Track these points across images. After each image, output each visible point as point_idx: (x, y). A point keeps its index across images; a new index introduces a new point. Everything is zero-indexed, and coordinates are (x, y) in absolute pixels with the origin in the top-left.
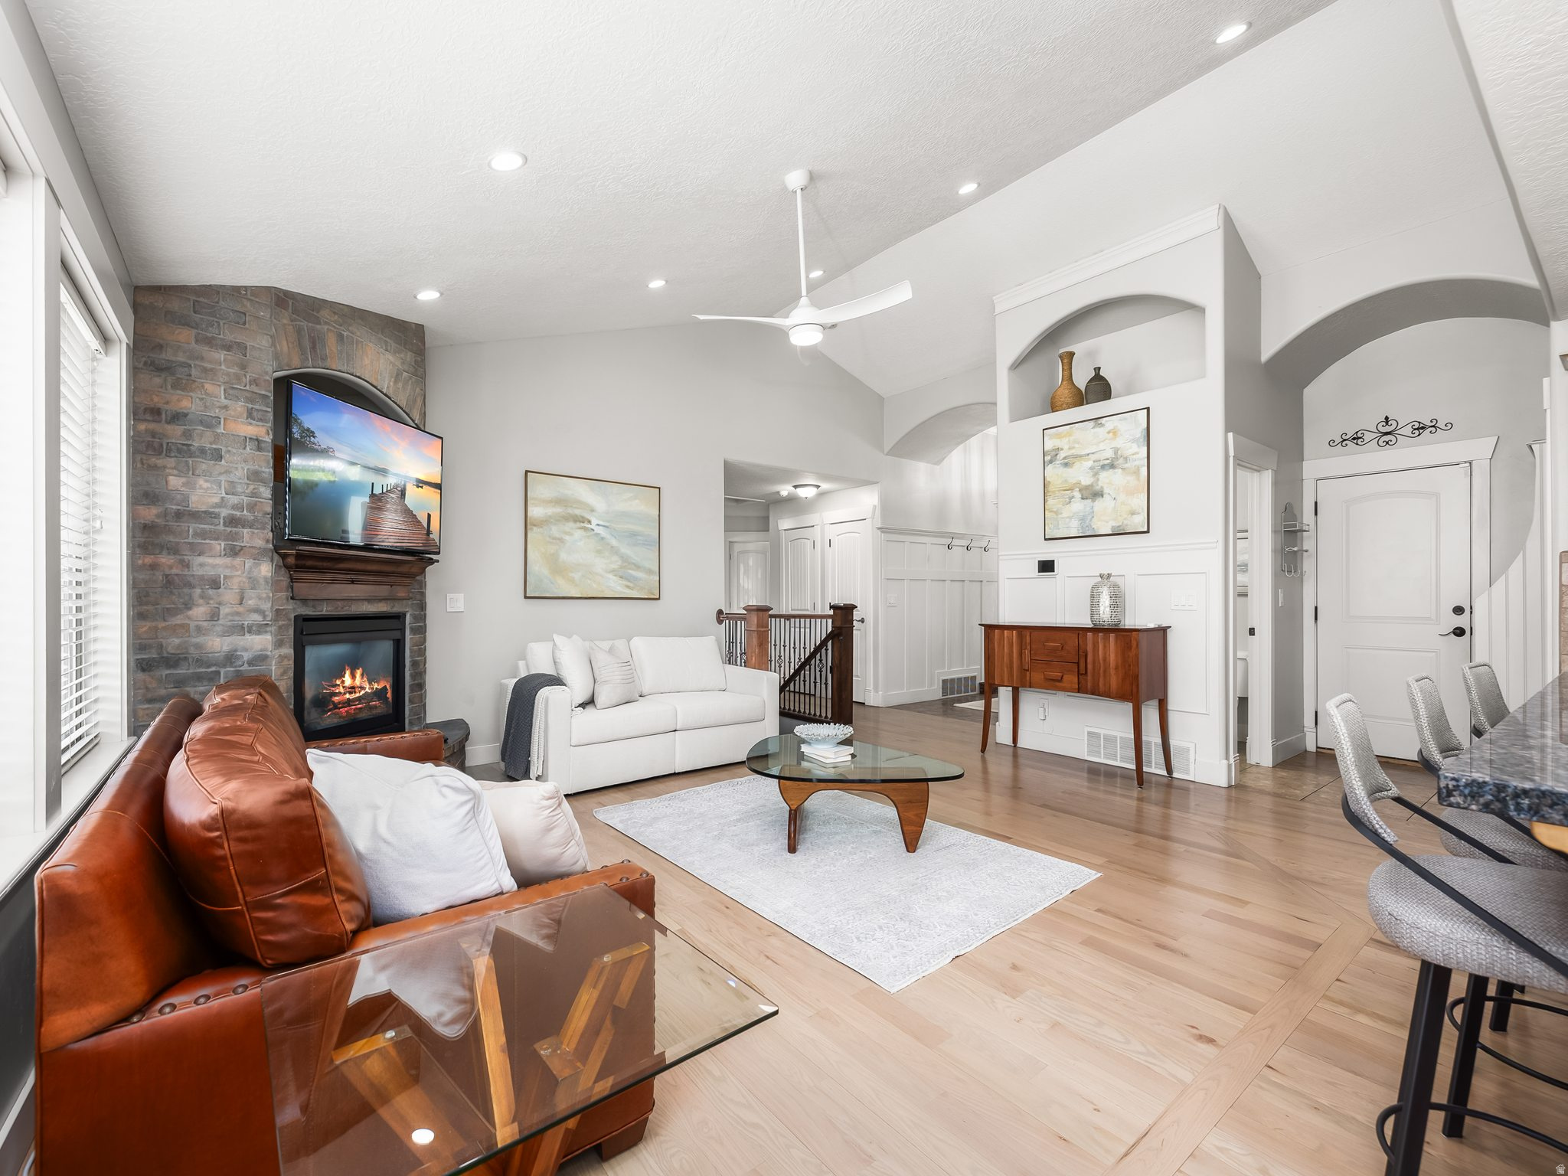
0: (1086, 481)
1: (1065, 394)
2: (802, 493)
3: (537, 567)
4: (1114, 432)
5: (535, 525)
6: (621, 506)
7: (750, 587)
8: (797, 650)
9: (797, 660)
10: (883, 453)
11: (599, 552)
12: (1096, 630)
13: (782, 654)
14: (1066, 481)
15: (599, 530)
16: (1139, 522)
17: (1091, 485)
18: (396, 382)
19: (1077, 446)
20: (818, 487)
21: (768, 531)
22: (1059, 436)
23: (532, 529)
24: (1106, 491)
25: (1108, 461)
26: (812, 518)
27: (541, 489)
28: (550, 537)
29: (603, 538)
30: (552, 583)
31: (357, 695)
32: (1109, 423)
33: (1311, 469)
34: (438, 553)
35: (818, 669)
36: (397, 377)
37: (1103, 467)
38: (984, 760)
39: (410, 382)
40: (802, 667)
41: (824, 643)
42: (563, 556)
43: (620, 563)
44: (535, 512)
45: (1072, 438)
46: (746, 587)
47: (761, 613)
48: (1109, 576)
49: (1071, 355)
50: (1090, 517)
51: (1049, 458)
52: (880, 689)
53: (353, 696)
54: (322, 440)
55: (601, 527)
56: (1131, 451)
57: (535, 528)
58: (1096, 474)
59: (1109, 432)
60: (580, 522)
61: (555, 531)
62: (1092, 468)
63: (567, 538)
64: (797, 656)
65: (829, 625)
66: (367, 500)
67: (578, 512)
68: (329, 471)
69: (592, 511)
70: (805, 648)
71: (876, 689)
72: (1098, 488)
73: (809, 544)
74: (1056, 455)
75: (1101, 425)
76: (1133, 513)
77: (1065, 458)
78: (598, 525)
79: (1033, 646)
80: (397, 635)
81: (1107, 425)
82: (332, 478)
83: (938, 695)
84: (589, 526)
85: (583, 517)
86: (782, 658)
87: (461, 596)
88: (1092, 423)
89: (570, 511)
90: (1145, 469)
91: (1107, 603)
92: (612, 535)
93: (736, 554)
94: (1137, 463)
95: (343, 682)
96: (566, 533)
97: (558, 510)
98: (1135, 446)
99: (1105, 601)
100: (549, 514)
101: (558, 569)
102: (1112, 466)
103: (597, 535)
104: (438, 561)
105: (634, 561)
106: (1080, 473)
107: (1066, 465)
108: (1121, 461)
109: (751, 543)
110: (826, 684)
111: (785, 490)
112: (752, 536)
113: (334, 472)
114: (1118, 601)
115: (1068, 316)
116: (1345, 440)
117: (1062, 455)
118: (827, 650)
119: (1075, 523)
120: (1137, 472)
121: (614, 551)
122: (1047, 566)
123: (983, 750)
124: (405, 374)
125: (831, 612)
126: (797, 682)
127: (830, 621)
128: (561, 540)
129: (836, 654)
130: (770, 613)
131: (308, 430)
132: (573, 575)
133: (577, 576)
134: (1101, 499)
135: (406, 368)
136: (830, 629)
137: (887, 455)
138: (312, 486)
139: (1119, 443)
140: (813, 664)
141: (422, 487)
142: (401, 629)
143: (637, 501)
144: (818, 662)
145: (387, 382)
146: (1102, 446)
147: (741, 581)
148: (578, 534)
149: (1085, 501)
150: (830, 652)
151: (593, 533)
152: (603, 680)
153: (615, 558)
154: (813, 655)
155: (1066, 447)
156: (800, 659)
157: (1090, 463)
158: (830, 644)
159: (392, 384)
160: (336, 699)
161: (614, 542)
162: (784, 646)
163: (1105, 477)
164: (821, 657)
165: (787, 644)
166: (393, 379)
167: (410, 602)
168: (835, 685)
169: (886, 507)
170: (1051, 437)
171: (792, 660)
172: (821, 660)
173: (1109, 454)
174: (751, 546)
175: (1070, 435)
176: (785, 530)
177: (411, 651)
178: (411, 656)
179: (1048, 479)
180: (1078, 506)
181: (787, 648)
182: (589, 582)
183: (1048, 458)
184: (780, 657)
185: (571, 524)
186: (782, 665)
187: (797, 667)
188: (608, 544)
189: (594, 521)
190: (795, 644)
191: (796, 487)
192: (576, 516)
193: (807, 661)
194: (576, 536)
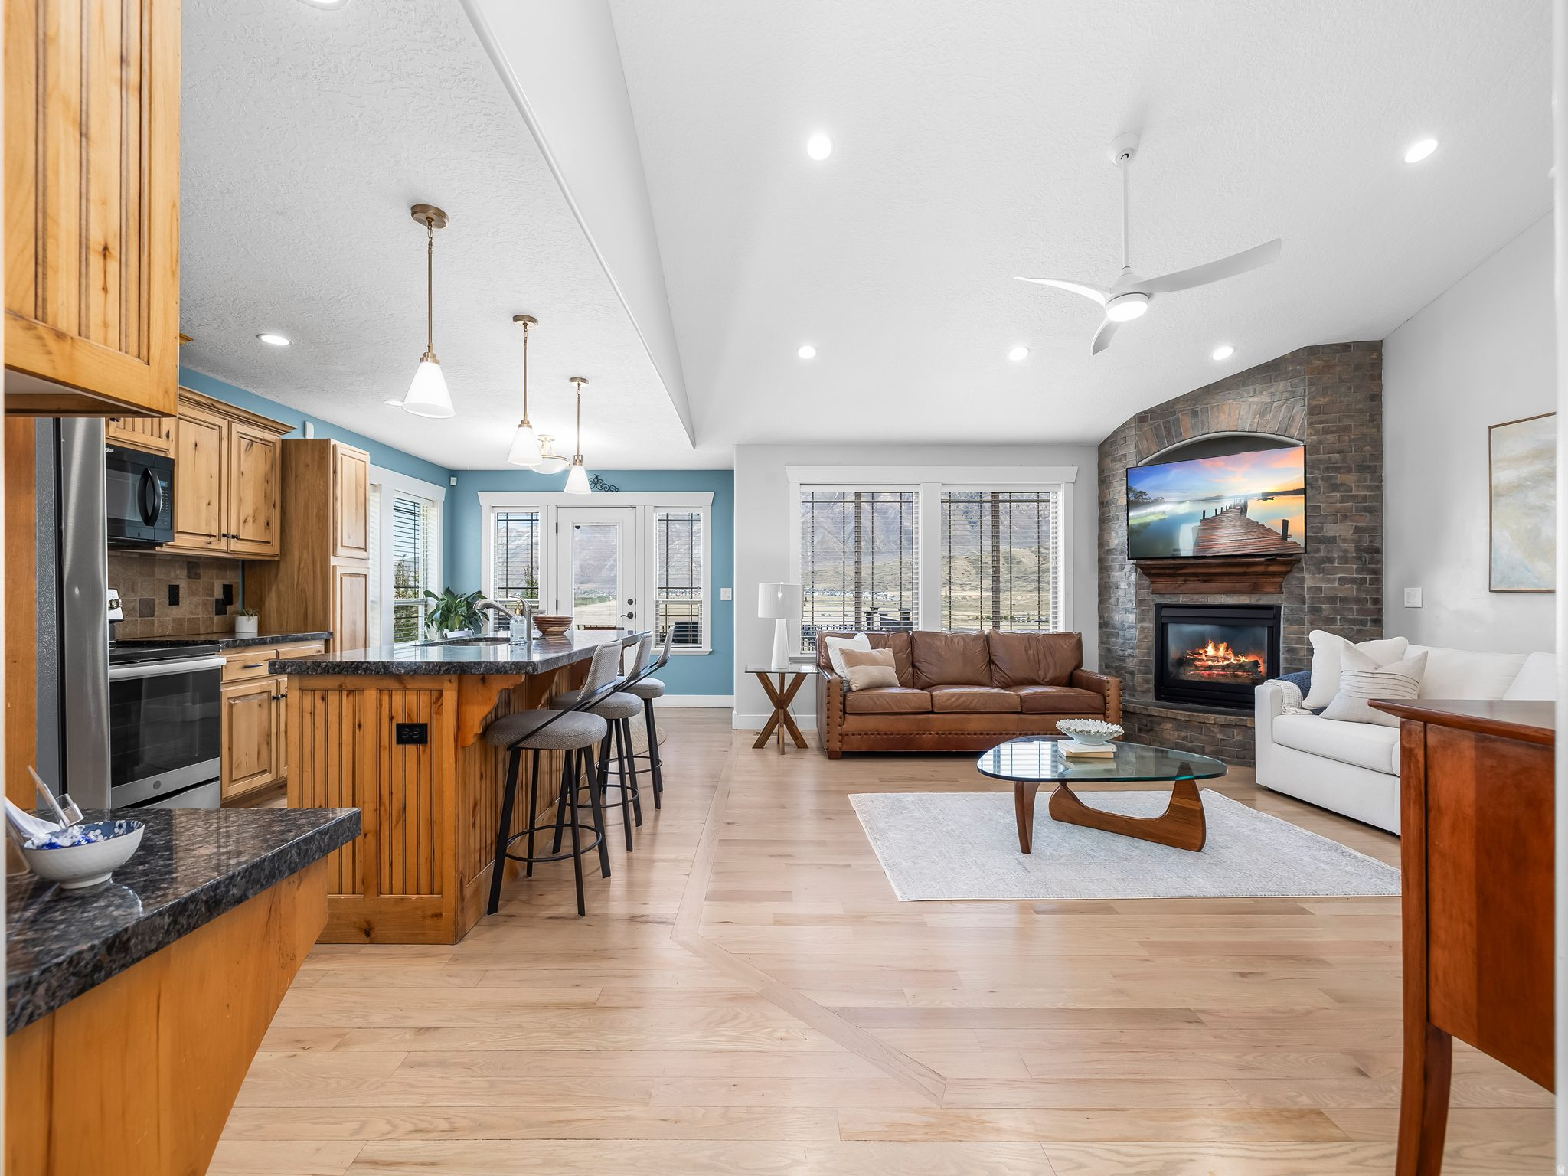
3: (1505, 550)
5: (1501, 495)
23: (1497, 501)
27: (1509, 445)
28: (1525, 507)
30: (1529, 570)
31: (1221, 664)
39: (1284, 407)
44: (1500, 478)
53: (1215, 664)
54: (1152, 495)
57: (1502, 499)
61: (1533, 497)
66: (1199, 524)
68: (1159, 513)
82: (1162, 517)
87: (1418, 591)
95: (1206, 652)
97: (1538, 466)
100: (1523, 475)
113: (1164, 513)
128: (1544, 509)
131: (1141, 492)
138: (1146, 526)
141: (1272, 499)
160: (1198, 663)
167: (1283, 596)
177: (1286, 638)
178: (1286, 643)
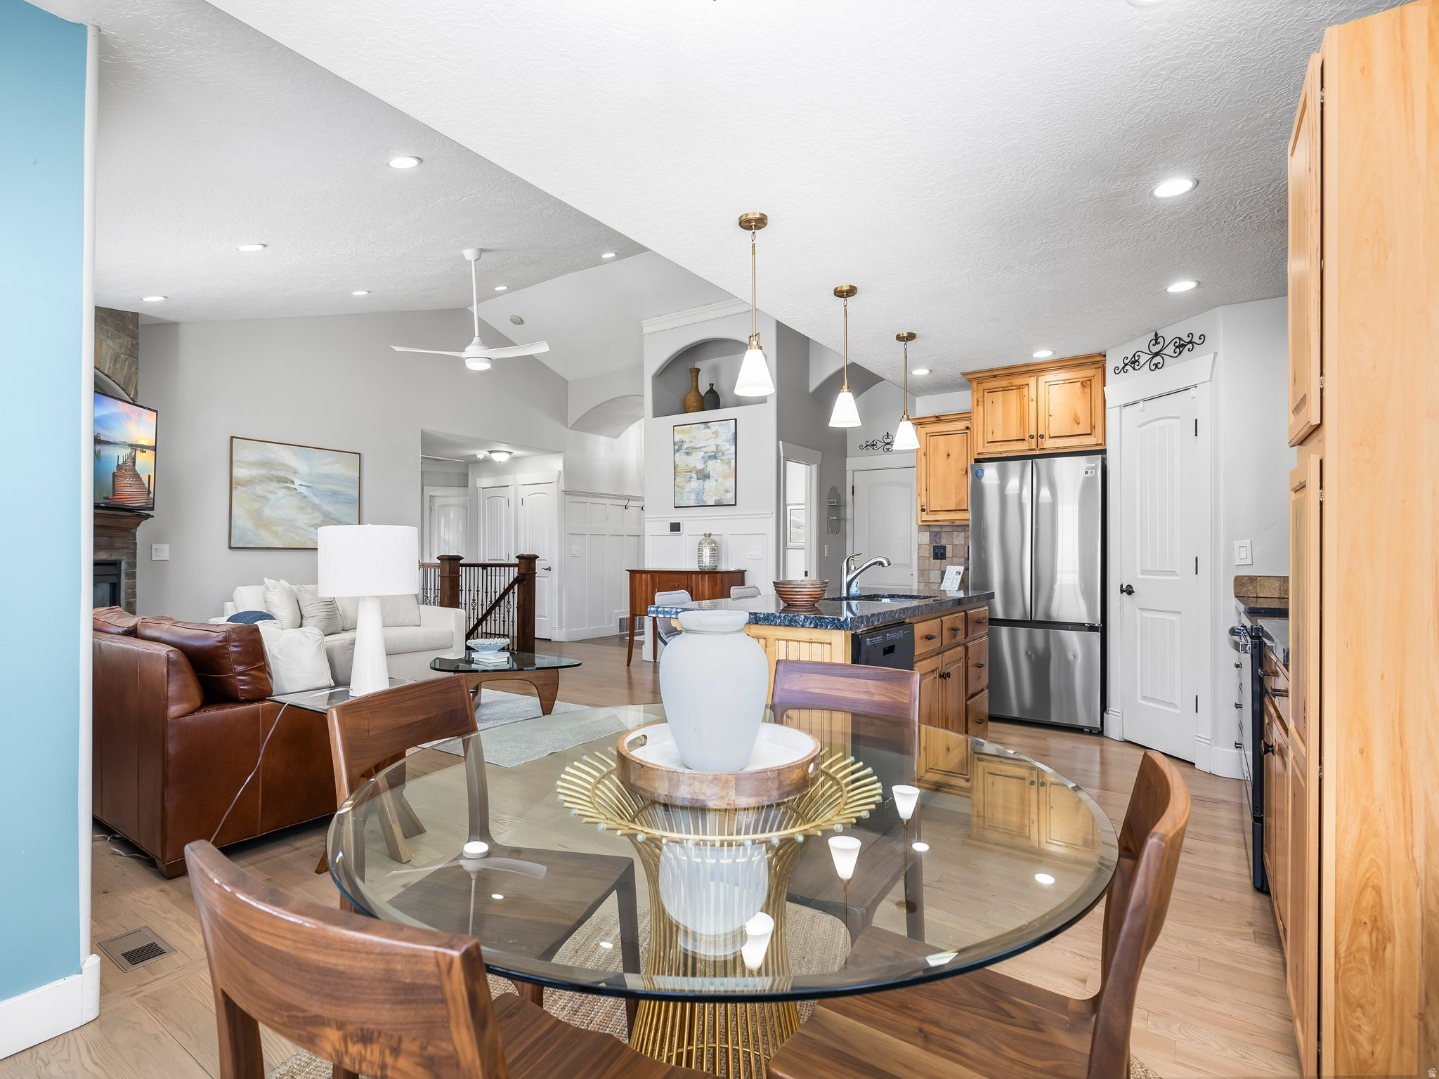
0: (700, 466)
1: (692, 400)
2: (497, 457)
3: (241, 520)
4: (716, 433)
5: (240, 485)
6: (324, 469)
7: (451, 539)
8: (489, 594)
9: (489, 603)
10: (567, 427)
11: (302, 509)
12: (702, 573)
13: (476, 598)
14: (687, 465)
15: (301, 489)
16: (729, 497)
17: (703, 470)
18: (115, 364)
19: (694, 440)
20: (510, 453)
21: (467, 487)
22: (683, 432)
23: (237, 488)
24: (711, 474)
25: (712, 454)
26: (507, 479)
27: (244, 453)
28: (254, 495)
29: (305, 497)
30: (256, 536)
32: (714, 426)
33: (851, 463)
34: (152, 509)
35: (506, 610)
36: (116, 359)
37: (710, 457)
38: (629, 672)
39: (127, 363)
40: (493, 608)
41: (511, 586)
42: (267, 512)
43: (321, 518)
44: (239, 472)
45: (691, 434)
46: (447, 538)
47: (452, 562)
48: (710, 535)
49: (698, 371)
50: (702, 493)
51: (678, 447)
52: (564, 626)
55: (302, 487)
56: (725, 448)
57: (239, 487)
58: (705, 462)
59: (713, 433)
60: (284, 482)
61: (259, 489)
62: (703, 458)
63: (271, 496)
64: (489, 599)
65: (514, 572)
67: (282, 474)
69: (296, 472)
70: (495, 592)
71: (560, 627)
72: (707, 472)
73: (504, 501)
74: (682, 446)
75: (709, 428)
76: (727, 491)
77: (687, 449)
78: (301, 485)
79: (661, 585)
80: (114, 580)
81: (712, 427)
83: (616, 632)
84: (292, 486)
85: (286, 478)
86: (476, 601)
87: (166, 547)
88: (703, 425)
89: (274, 472)
90: (734, 461)
91: (708, 554)
92: (314, 494)
93: (436, 507)
94: (729, 456)
96: (270, 492)
97: (262, 471)
98: (728, 444)
99: (707, 552)
100: (253, 475)
101: (260, 521)
102: (715, 457)
103: (300, 494)
104: (153, 516)
105: (334, 517)
106: (696, 461)
107: (688, 454)
108: (720, 454)
109: (448, 496)
110: (513, 622)
111: (481, 454)
112: (454, 491)
114: (715, 552)
115: (689, 346)
116: (868, 446)
117: (685, 446)
118: (513, 593)
119: (693, 496)
120: (729, 463)
121: (316, 507)
122: (675, 527)
123: (628, 664)
124: (123, 356)
125: (517, 561)
126: (489, 622)
127: (516, 569)
128: (265, 498)
129: (521, 596)
130: (461, 562)
132: (276, 528)
133: (280, 529)
134: (708, 480)
135: (123, 350)
136: (516, 575)
137: (571, 429)
139: (719, 441)
140: (503, 606)
141: (145, 452)
142: (116, 575)
143: (338, 465)
144: (506, 603)
145: (108, 364)
146: (709, 443)
147: (442, 533)
148: (282, 493)
149: (699, 481)
150: (516, 595)
151: (296, 492)
152: (309, 616)
153: (317, 514)
154: (502, 597)
155: (687, 441)
156: (491, 602)
157: (702, 454)
158: (516, 587)
159: (112, 365)
161: (316, 500)
162: (478, 591)
163: (711, 463)
164: (509, 599)
165: (480, 589)
166: (113, 362)
167: (125, 551)
168: (520, 623)
169: (568, 472)
170: (679, 432)
171: (485, 603)
172: (509, 602)
173: (713, 448)
174: (452, 501)
175: (690, 432)
176: (483, 488)
177: (126, 593)
178: (126, 598)
179: (676, 463)
180: (695, 484)
181: (480, 593)
182: (292, 534)
183: (676, 447)
184: (474, 600)
185: (275, 484)
186: (476, 608)
187: (488, 608)
188: (311, 502)
189: (297, 482)
190: (487, 589)
191: (490, 452)
192: (280, 477)
193: (497, 602)
194: (280, 494)
